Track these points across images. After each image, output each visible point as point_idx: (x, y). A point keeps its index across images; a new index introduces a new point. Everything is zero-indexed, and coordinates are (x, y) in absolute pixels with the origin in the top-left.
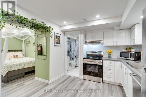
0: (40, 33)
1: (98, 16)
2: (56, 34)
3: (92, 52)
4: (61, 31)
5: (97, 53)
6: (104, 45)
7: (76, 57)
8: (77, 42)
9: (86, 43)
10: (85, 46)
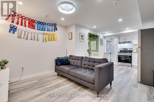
0: (92, 39)
1: (128, 29)
2: (101, 39)
3: (124, 49)
4: (103, 36)
5: (128, 49)
6: (133, 44)
7: (110, 53)
8: (111, 43)
9: (120, 43)
10: (119, 45)
